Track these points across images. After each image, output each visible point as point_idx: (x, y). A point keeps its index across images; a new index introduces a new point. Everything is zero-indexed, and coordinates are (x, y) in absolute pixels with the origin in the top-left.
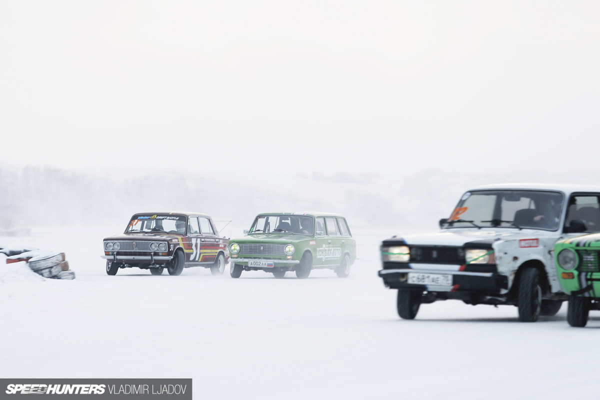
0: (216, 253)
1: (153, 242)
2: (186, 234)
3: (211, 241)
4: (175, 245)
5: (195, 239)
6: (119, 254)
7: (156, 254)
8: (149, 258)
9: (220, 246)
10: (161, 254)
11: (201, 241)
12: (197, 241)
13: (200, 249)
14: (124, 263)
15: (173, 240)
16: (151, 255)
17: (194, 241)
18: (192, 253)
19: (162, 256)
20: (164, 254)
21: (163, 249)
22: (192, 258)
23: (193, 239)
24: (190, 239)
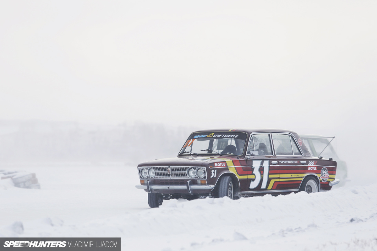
0: (301, 177)
1: (190, 167)
2: (244, 156)
3: (291, 164)
4: (219, 170)
5: (260, 162)
6: (154, 182)
7: (194, 182)
8: (184, 187)
9: (309, 169)
10: (199, 182)
11: (270, 163)
12: (262, 164)
13: (269, 174)
14: (162, 194)
15: (216, 165)
16: (187, 184)
17: (256, 165)
18: (253, 180)
19: (202, 184)
20: (203, 182)
21: (203, 175)
22: (253, 185)
23: (254, 162)
24: (250, 162)
